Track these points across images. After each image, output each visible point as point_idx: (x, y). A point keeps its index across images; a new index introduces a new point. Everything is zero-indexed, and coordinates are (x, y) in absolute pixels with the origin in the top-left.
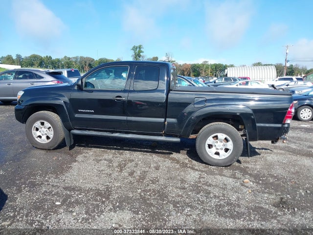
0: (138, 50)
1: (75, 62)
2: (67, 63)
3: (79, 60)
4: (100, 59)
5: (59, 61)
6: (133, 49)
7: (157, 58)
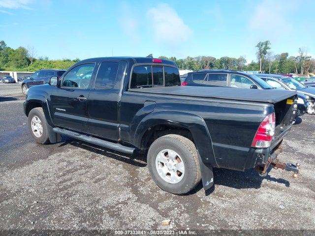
0: (264, 46)
1: (197, 62)
2: (190, 63)
3: (200, 60)
4: (221, 58)
5: (182, 61)
6: (258, 46)
7: (287, 54)
